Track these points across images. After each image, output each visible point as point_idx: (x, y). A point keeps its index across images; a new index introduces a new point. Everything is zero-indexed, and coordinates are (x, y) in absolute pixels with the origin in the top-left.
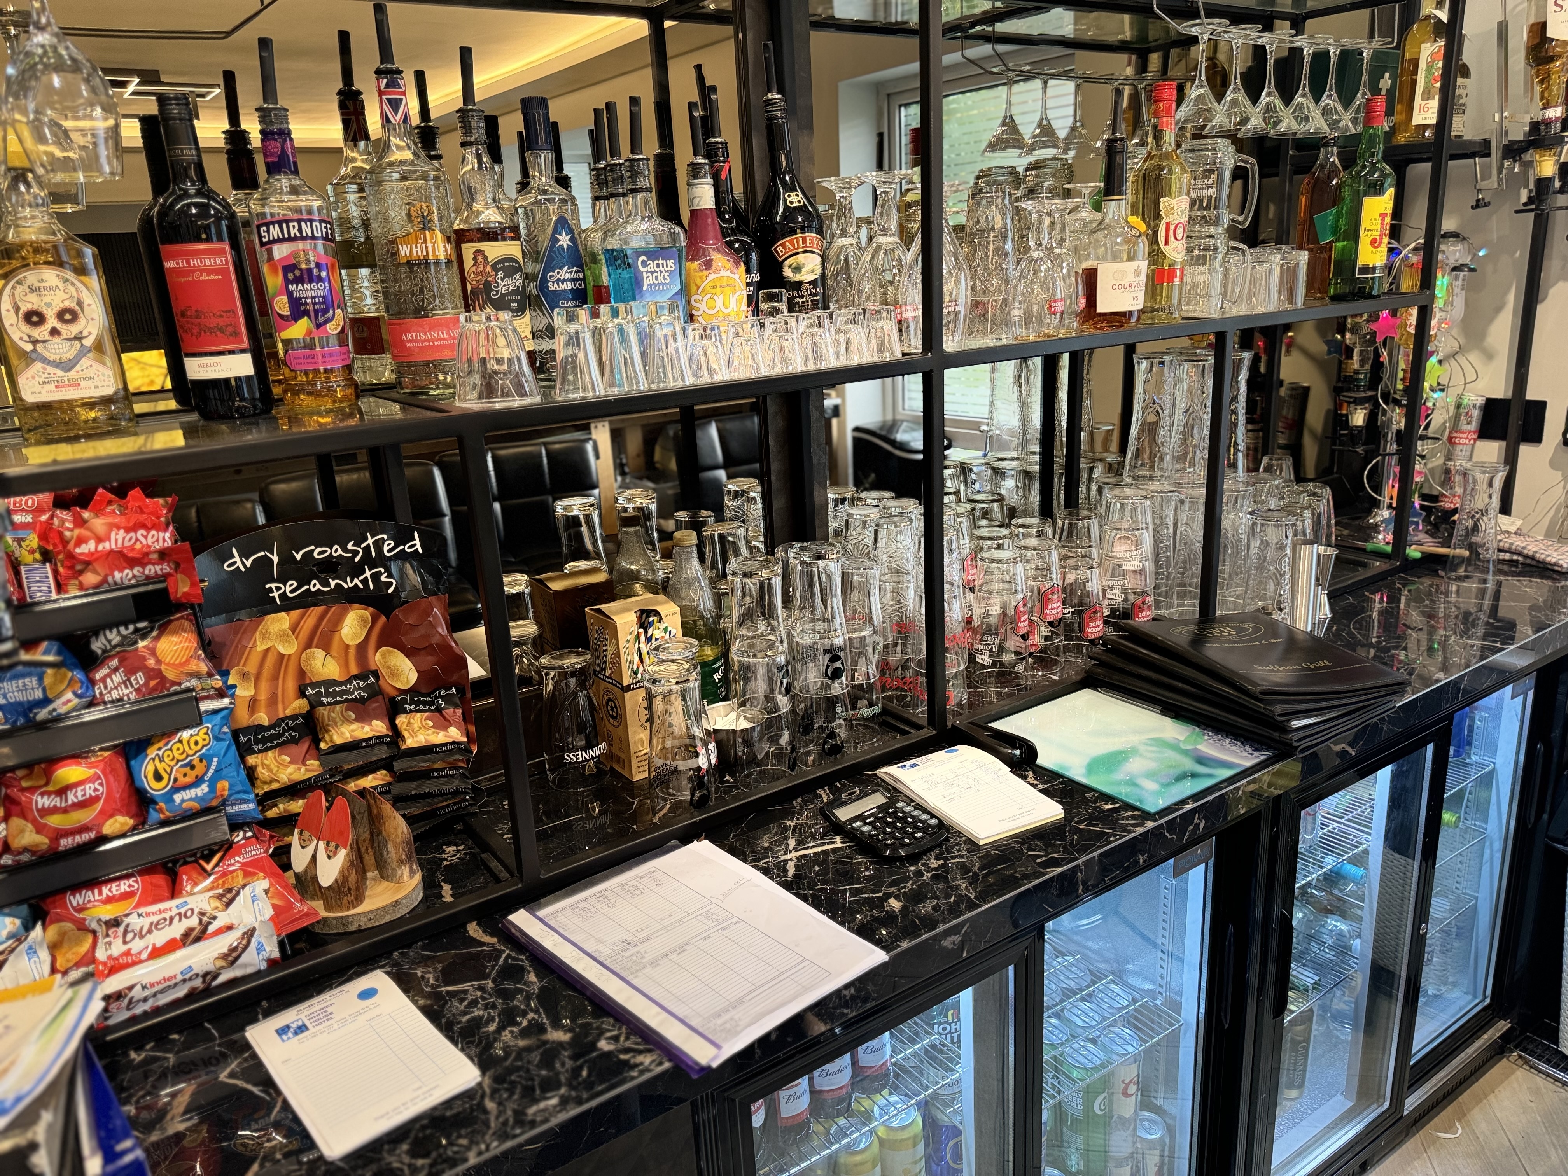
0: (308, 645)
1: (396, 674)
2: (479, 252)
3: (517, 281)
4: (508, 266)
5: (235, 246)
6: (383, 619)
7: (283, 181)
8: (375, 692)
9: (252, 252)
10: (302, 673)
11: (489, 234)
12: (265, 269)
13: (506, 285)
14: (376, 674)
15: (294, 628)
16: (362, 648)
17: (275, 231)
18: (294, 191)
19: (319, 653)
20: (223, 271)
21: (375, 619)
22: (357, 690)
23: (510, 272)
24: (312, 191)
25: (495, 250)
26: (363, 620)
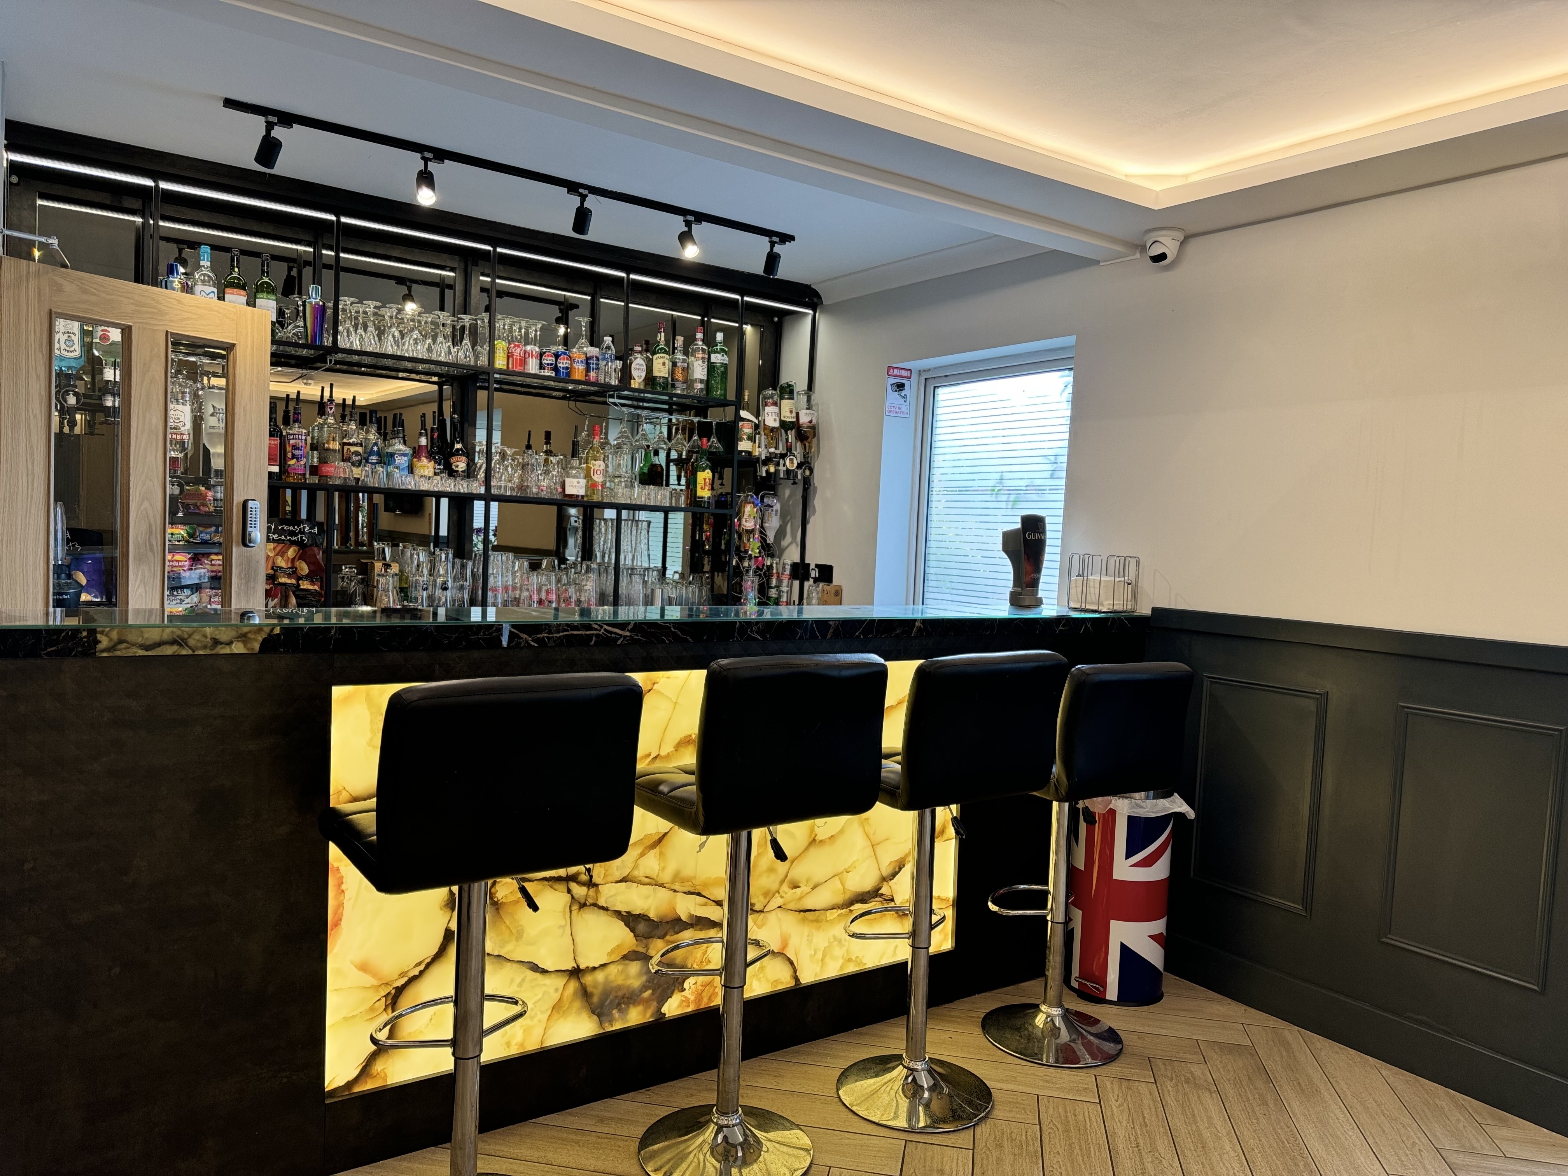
0: (277, 555)
1: (302, 569)
2: (348, 449)
3: (359, 458)
4: (357, 454)
5: (281, 439)
6: (301, 551)
7: (297, 425)
8: (294, 572)
9: (285, 442)
10: (274, 563)
11: (353, 444)
12: (287, 446)
13: (355, 458)
14: (296, 568)
15: (274, 549)
16: (293, 560)
17: (292, 437)
18: (299, 427)
19: (280, 558)
20: (276, 445)
21: (299, 550)
22: (289, 571)
23: (356, 455)
24: (304, 428)
25: (353, 449)
26: (295, 551)
